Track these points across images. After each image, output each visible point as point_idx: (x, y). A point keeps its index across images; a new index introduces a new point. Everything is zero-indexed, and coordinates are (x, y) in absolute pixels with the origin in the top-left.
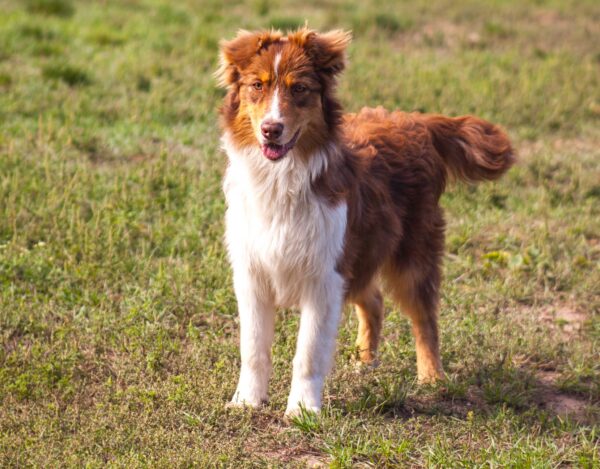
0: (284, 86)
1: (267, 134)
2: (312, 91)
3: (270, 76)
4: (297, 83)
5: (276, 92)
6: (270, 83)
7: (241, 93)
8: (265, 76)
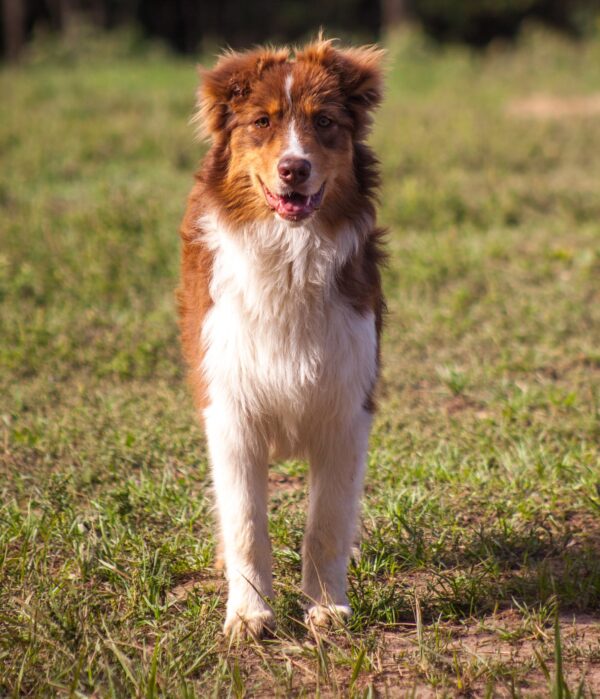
0: (302, 116)
1: (289, 177)
2: (341, 126)
3: (281, 105)
4: (321, 112)
5: (292, 125)
6: (281, 114)
7: (234, 140)
8: (273, 106)
